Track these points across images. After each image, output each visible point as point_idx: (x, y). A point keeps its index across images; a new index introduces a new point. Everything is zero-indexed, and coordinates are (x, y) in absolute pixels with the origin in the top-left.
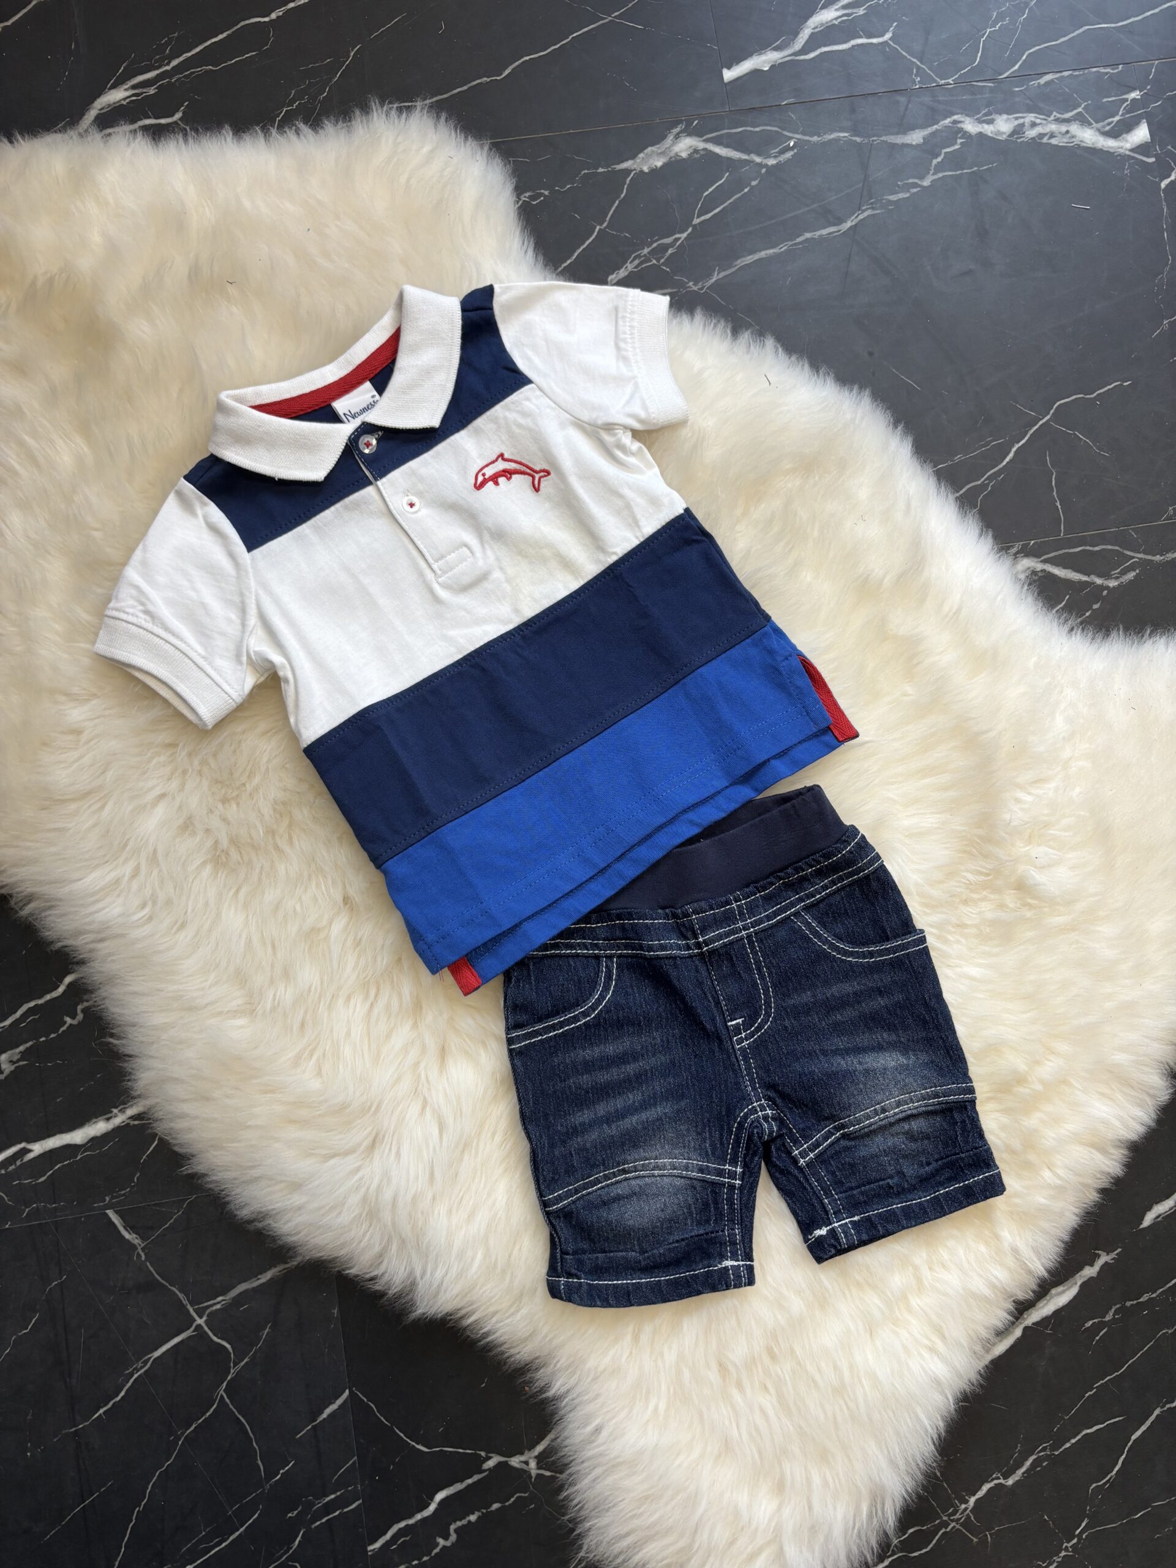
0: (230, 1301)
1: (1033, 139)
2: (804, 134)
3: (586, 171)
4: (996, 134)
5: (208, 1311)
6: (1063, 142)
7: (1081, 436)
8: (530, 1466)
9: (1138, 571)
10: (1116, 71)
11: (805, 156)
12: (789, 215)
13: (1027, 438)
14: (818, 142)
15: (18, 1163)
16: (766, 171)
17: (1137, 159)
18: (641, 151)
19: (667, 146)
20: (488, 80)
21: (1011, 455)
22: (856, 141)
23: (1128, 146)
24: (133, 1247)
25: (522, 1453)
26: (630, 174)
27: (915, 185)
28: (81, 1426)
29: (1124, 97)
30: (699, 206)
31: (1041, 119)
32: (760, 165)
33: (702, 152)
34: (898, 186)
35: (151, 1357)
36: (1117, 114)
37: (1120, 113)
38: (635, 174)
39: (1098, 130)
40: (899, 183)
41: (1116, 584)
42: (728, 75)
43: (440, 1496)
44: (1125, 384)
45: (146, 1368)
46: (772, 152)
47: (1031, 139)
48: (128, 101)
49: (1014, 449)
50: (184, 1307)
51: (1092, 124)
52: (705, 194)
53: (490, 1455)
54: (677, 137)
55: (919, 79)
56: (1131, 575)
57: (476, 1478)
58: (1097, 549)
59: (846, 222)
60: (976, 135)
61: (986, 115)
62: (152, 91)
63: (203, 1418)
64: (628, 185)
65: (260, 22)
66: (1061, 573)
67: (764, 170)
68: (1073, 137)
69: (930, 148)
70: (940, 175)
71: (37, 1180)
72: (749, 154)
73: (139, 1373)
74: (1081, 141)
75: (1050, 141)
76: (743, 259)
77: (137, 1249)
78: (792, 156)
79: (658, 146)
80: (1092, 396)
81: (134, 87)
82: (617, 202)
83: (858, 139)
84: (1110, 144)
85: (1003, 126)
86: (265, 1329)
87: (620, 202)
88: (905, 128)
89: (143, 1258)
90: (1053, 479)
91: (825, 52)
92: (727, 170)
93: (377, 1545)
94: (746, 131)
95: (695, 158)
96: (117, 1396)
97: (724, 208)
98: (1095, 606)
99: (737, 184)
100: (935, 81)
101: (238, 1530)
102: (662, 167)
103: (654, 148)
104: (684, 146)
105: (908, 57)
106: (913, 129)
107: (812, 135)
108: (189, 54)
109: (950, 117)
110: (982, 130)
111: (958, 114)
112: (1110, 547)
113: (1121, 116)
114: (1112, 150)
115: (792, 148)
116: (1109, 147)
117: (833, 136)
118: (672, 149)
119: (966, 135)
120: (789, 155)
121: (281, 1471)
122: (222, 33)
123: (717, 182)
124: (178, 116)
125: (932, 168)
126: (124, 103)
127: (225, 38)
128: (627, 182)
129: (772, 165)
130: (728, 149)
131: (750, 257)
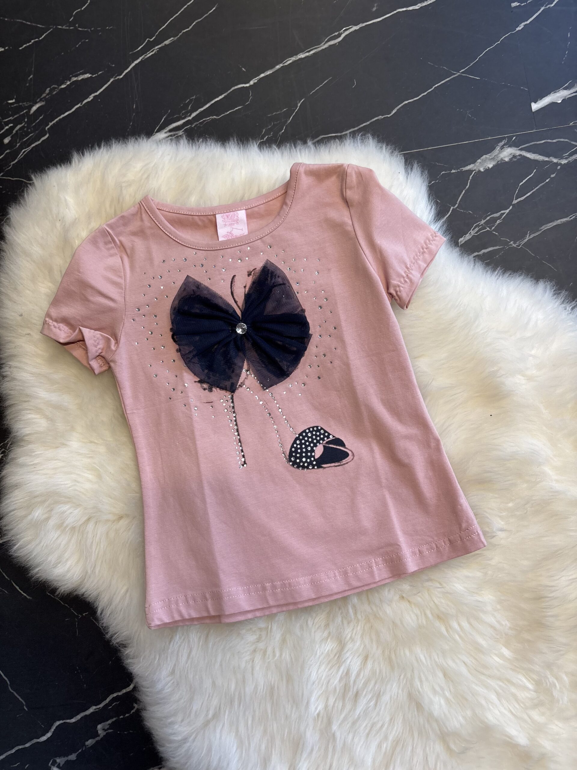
3: (444, 172)
16: (560, 168)
18: (479, 159)
19: (496, 154)
20: (383, 117)
26: (471, 174)
30: (517, 192)
32: (557, 164)
33: (518, 157)
38: (476, 172)
42: (535, 107)
46: (564, 155)
52: (520, 184)
54: (502, 148)
62: (181, 133)
64: (471, 180)
65: (244, 87)
72: (549, 157)
76: (546, 226)
79: (489, 154)
81: (170, 131)
82: (464, 191)
87: (466, 190)
92: (535, 168)
94: (548, 142)
95: (514, 161)
97: (532, 193)
99: (542, 177)
102: (492, 168)
103: (487, 156)
104: (507, 154)
108: (202, 109)
118: (498, 156)
120: (575, 156)
122: (221, 95)
123: (528, 176)
127: (223, 98)
128: (470, 178)
129: (565, 164)
130: (535, 155)
131: (551, 224)
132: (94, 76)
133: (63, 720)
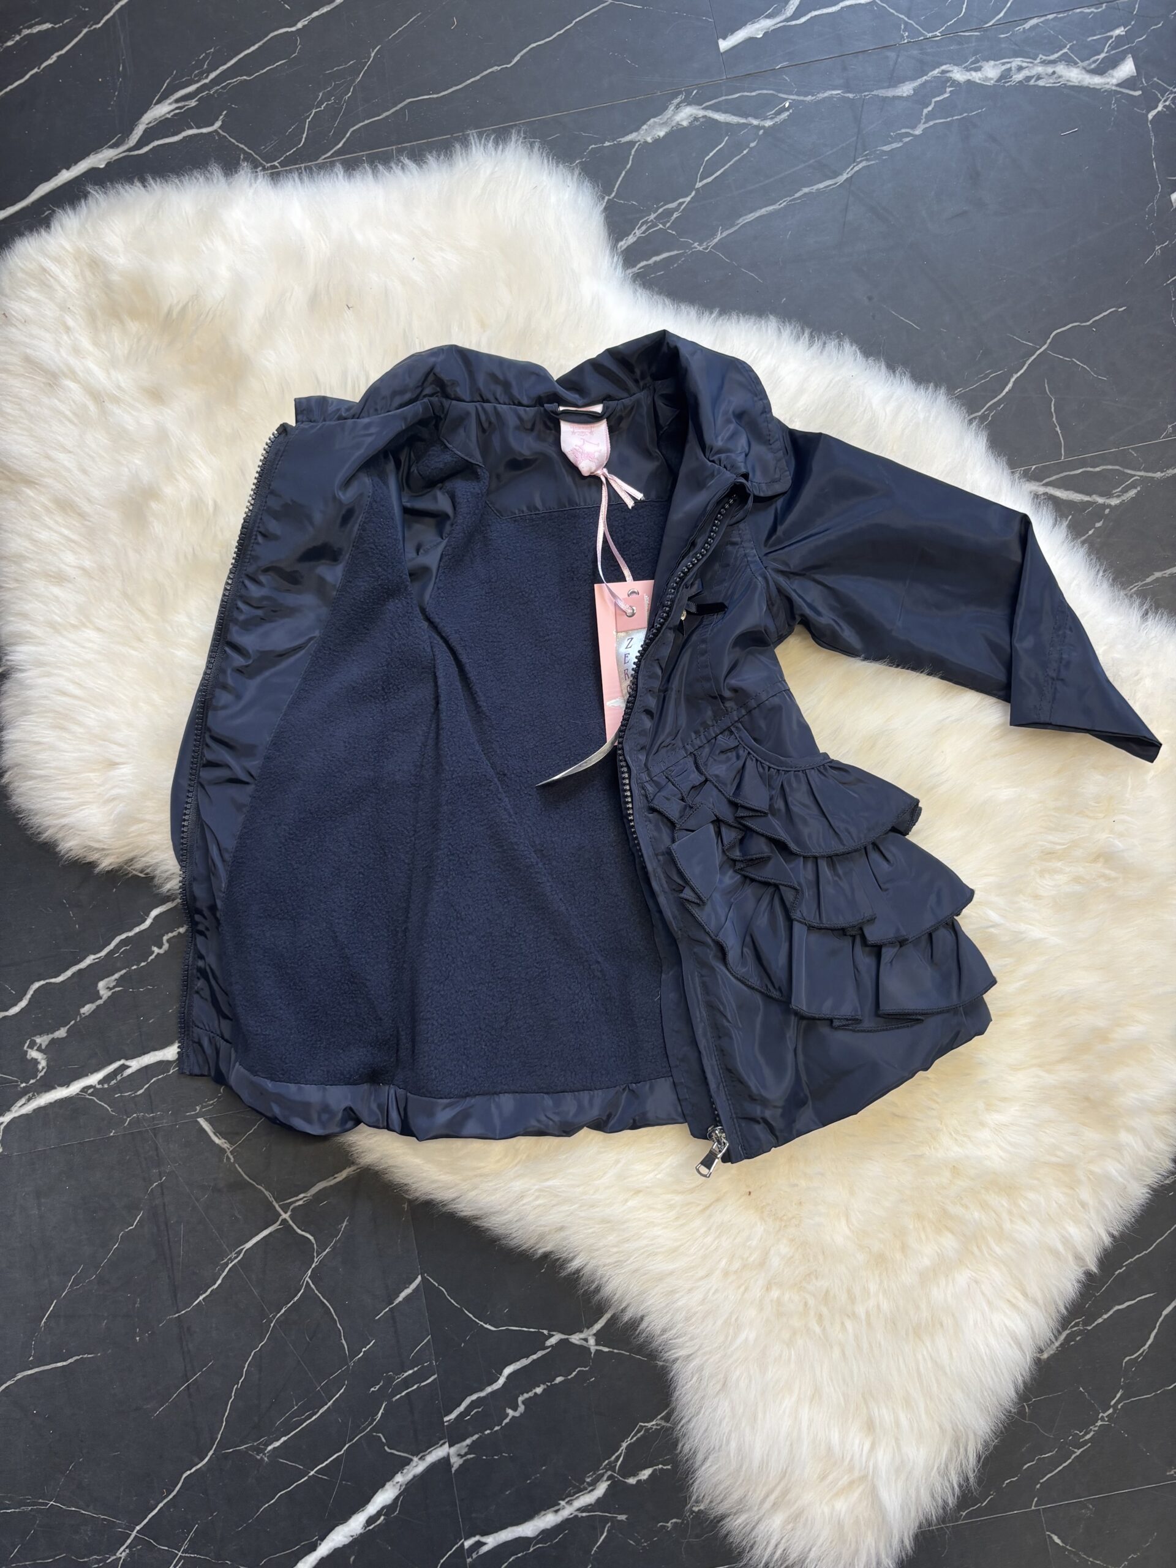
0: (311, 1198)
1: (1020, 82)
2: (798, 94)
3: (593, 146)
4: (984, 81)
5: (291, 1207)
6: (1050, 83)
7: (1078, 363)
8: (589, 1343)
9: (1139, 489)
10: (1100, 10)
11: (801, 115)
12: (787, 173)
13: (1025, 368)
14: (812, 101)
15: (119, 1078)
16: (764, 133)
17: (1124, 93)
18: (644, 123)
19: (669, 116)
20: (499, 68)
21: (1010, 385)
22: (848, 97)
23: (1114, 81)
24: (223, 1151)
25: (582, 1332)
26: (635, 145)
27: (907, 135)
28: (183, 1312)
29: (1109, 34)
30: (701, 170)
31: (1028, 62)
32: (758, 127)
33: (701, 120)
34: (891, 137)
35: (243, 1249)
36: (1103, 51)
37: (1106, 50)
38: (639, 145)
39: (1084, 68)
40: (892, 134)
41: (1118, 502)
42: (724, 45)
43: (508, 1371)
44: (1120, 310)
45: (239, 1258)
46: (768, 114)
47: (1019, 82)
48: (172, 114)
49: (1013, 380)
50: (271, 1203)
51: (1078, 63)
52: (706, 159)
53: (552, 1333)
54: (678, 107)
55: (907, 34)
56: (1132, 493)
57: (540, 1354)
58: (1098, 469)
59: (841, 174)
60: (965, 82)
61: (972, 63)
62: (193, 103)
63: (292, 1302)
64: (634, 155)
65: (287, 32)
66: (1063, 495)
67: (761, 132)
68: (1060, 77)
69: (921, 97)
70: (931, 123)
71: (136, 1092)
72: (746, 118)
73: (233, 1263)
74: (1068, 81)
75: (1037, 83)
76: (744, 218)
77: (226, 1152)
78: (788, 116)
79: (660, 117)
80: (1088, 323)
81: (177, 101)
82: (624, 173)
83: (851, 96)
84: (1096, 81)
85: (990, 72)
86: (343, 1223)
87: (626, 172)
88: (895, 81)
89: (232, 1160)
90: (1052, 406)
91: (816, 16)
92: (727, 135)
93: (453, 1416)
94: (743, 96)
95: (695, 126)
96: (215, 1284)
97: (725, 170)
98: (1098, 525)
99: (736, 146)
100: (923, 35)
101: (326, 1404)
102: (665, 137)
103: (655, 120)
104: (685, 115)
105: (896, 14)
106: (904, 82)
107: (806, 96)
108: (225, 67)
109: (939, 67)
110: (970, 78)
111: (946, 64)
112: (1110, 467)
113: (1107, 53)
114: (1098, 87)
115: (787, 109)
116: (1095, 84)
117: (827, 94)
118: (673, 118)
119: (955, 83)
120: (785, 115)
121: (364, 1350)
122: (254, 45)
123: (717, 147)
124: (218, 124)
125: (923, 117)
126: (169, 116)
127: (257, 49)
128: (633, 153)
129: (769, 127)
130: (727, 115)
131: (752, 214)
132: (57, 26)
133: (44, 979)
